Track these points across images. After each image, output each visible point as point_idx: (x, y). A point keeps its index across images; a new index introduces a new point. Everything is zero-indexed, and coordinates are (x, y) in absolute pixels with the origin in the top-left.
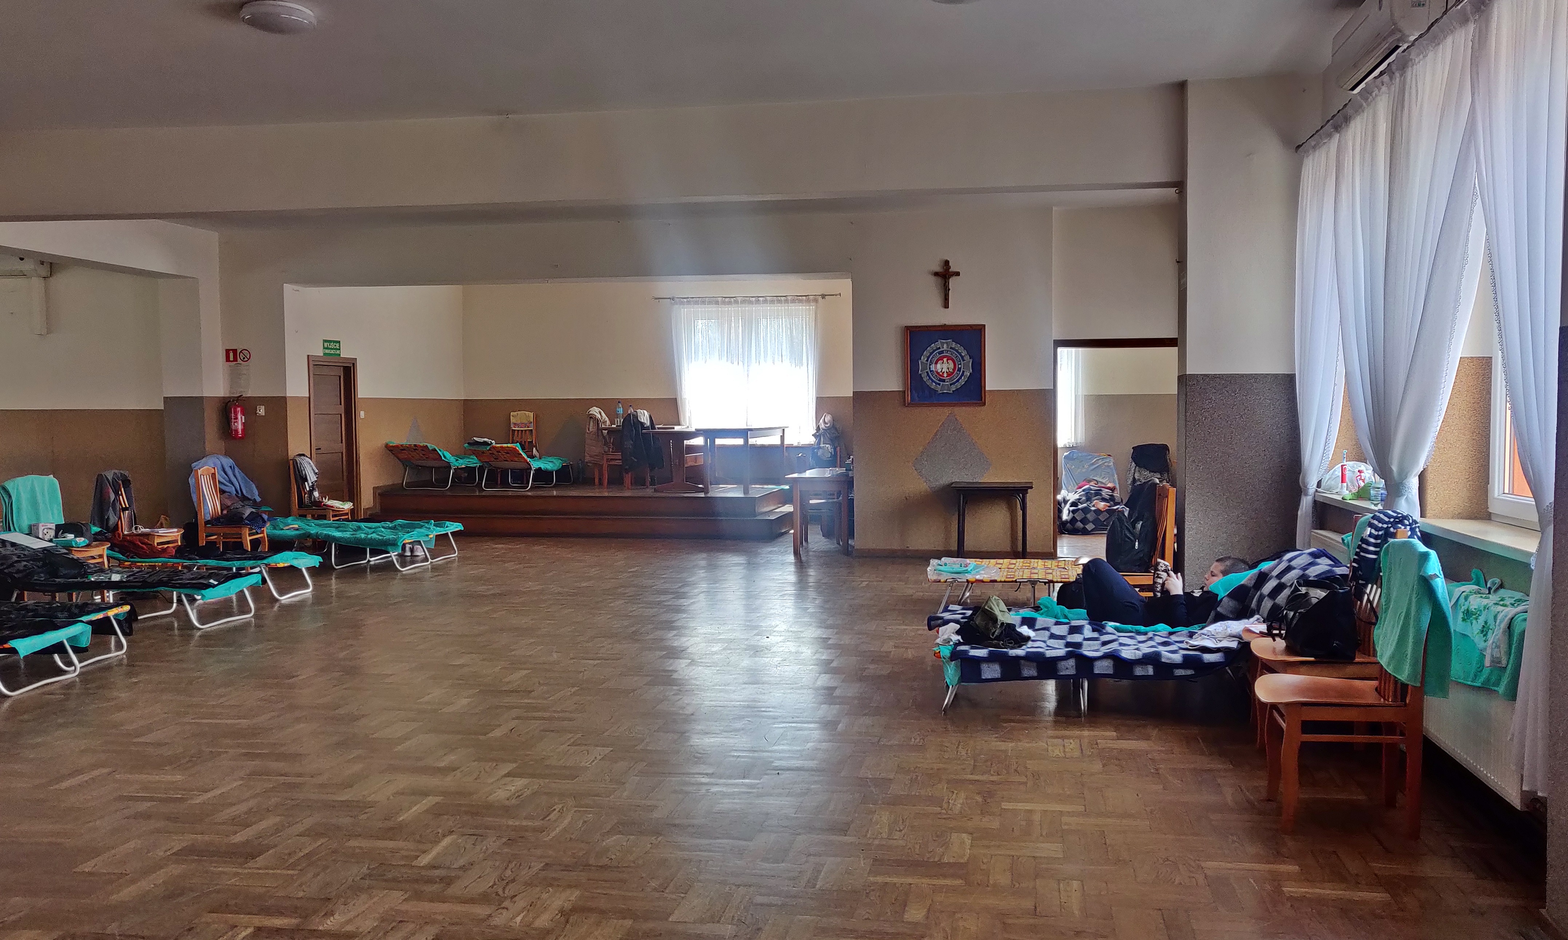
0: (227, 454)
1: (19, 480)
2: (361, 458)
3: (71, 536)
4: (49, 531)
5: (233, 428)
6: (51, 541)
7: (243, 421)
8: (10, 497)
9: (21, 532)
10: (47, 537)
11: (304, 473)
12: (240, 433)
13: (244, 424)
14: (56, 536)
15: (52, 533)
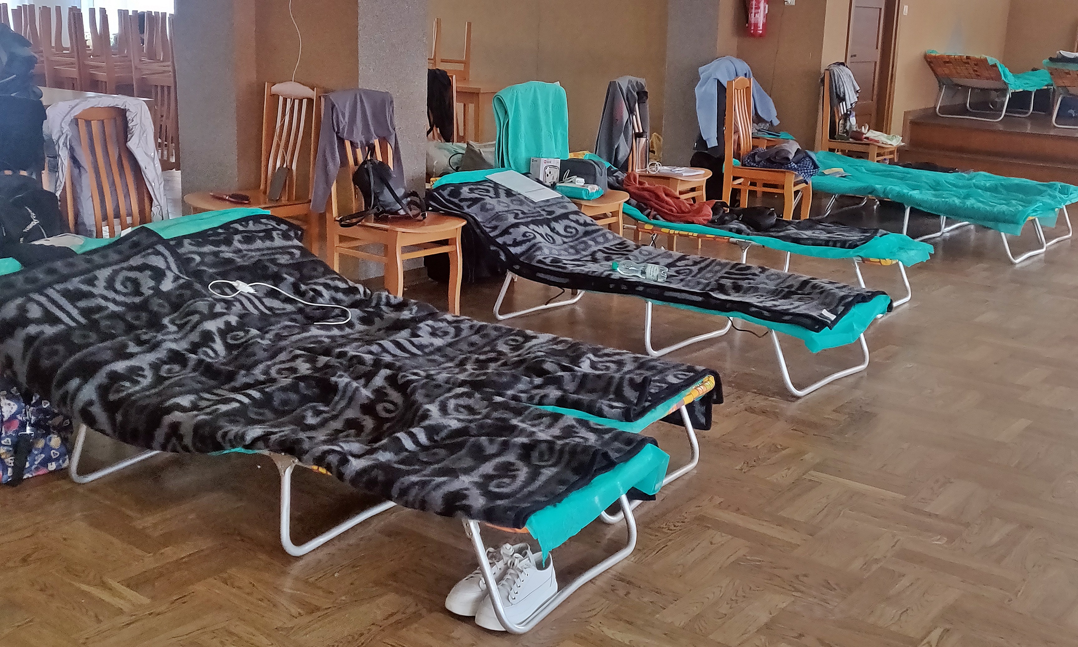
0: (740, 56)
1: (520, 88)
2: (897, 71)
3: (580, 181)
4: (553, 170)
5: (753, 22)
6: (553, 186)
7: (766, 12)
8: (506, 112)
9: (518, 170)
10: (549, 181)
11: (842, 90)
12: (761, 28)
13: (767, 16)
14: (561, 179)
15: (556, 174)
